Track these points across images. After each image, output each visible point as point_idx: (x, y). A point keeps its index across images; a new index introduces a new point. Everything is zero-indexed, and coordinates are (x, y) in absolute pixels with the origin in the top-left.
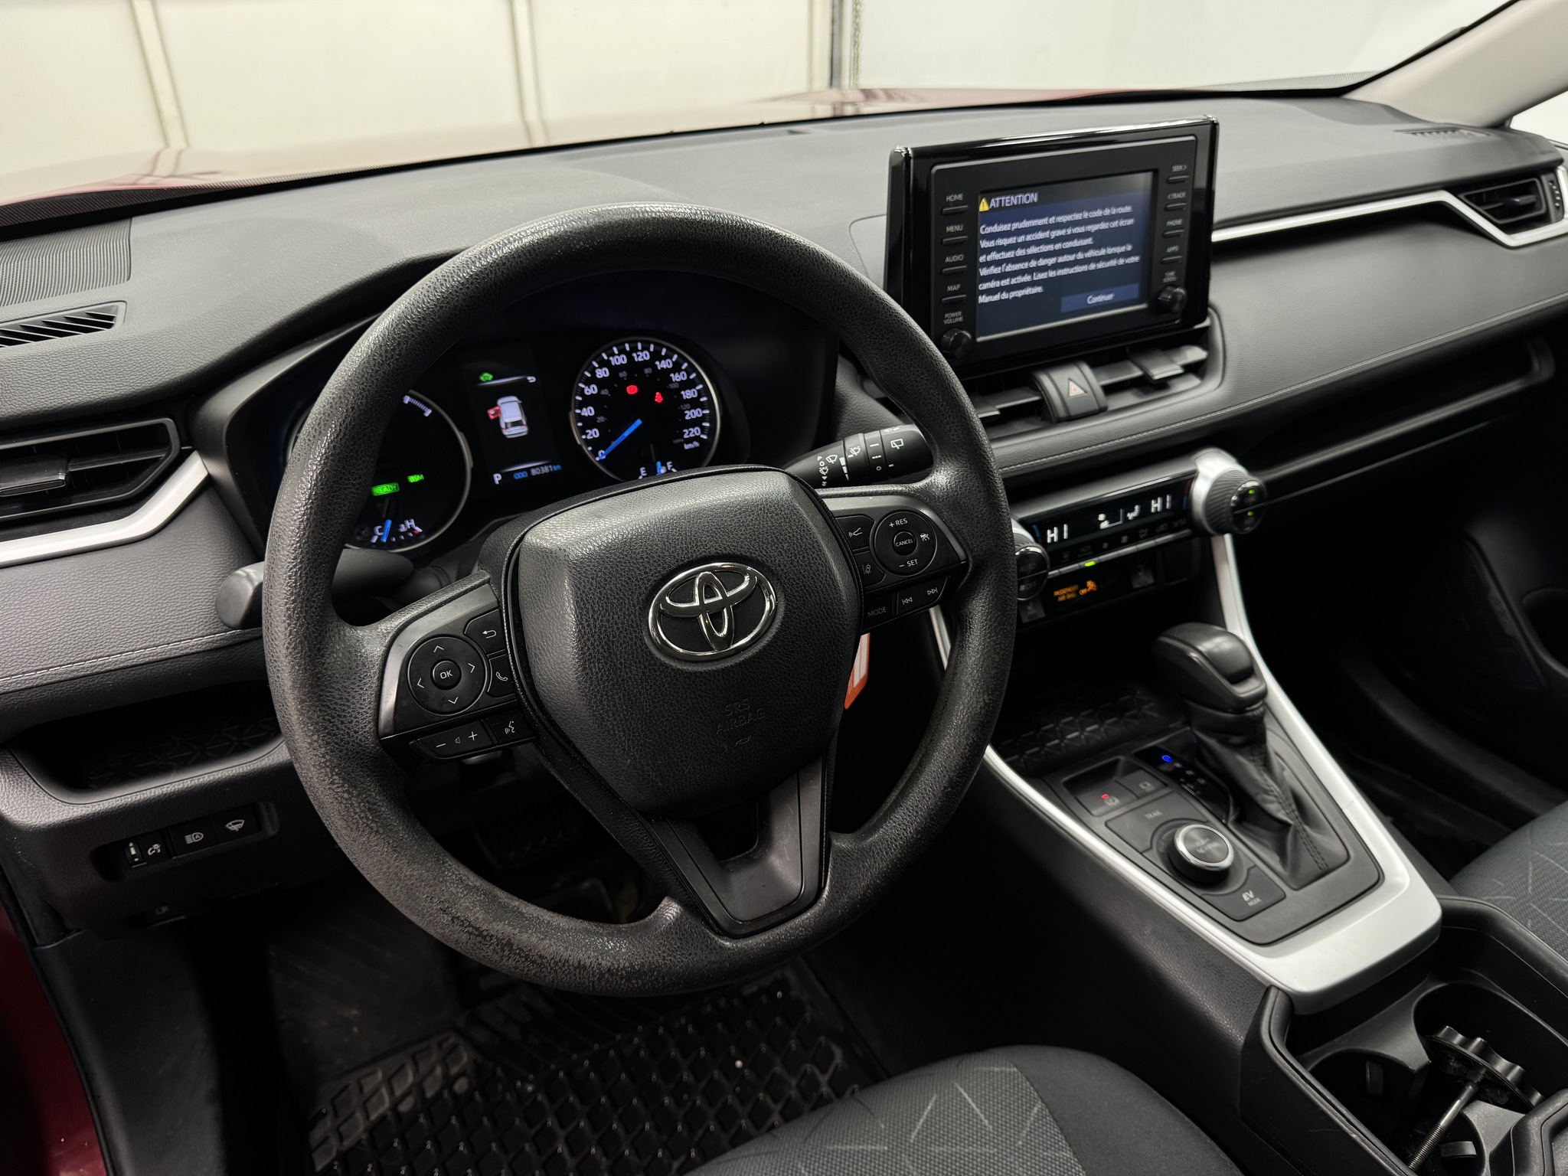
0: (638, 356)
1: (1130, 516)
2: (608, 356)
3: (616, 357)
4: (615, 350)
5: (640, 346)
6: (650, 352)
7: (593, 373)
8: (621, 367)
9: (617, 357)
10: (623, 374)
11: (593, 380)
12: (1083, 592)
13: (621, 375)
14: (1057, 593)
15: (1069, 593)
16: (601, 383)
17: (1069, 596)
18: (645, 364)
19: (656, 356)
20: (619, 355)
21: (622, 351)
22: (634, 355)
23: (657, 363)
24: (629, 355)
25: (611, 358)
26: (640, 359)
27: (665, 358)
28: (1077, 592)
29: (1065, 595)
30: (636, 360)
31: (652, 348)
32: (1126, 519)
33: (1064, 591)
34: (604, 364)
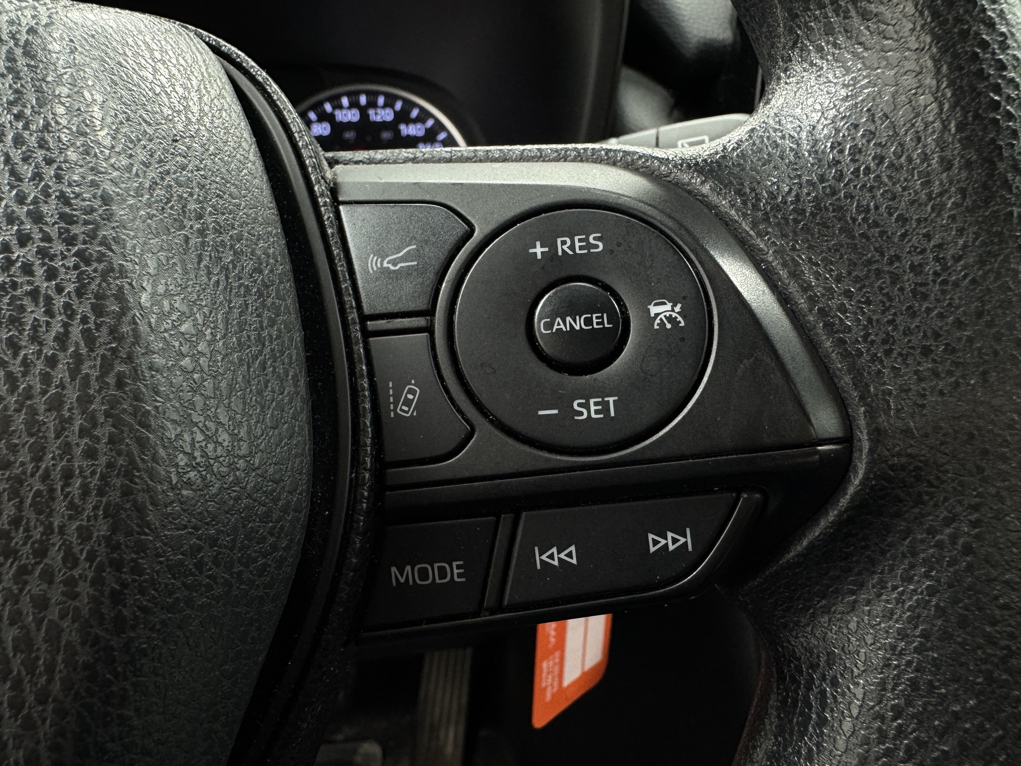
0: (376, 114)
2: (334, 108)
3: (344, 112)
4: (345, 101)
5: (381, 100)
6: (395, 112)
8: (349, 125)
9: (347, 111)
10: (349, 135)
13: (347, 134)
18: (384, 125)
19: (403, 117)
20: (349, 108)
21: (354, 104)
22: (371, 112)
23: (402, 127)
24: (363, 111)
25: (337, 112)
26: (378, 119)
27: (415, 121)
30: (373, 118)
31: (398, 105)
34: (324, 117)
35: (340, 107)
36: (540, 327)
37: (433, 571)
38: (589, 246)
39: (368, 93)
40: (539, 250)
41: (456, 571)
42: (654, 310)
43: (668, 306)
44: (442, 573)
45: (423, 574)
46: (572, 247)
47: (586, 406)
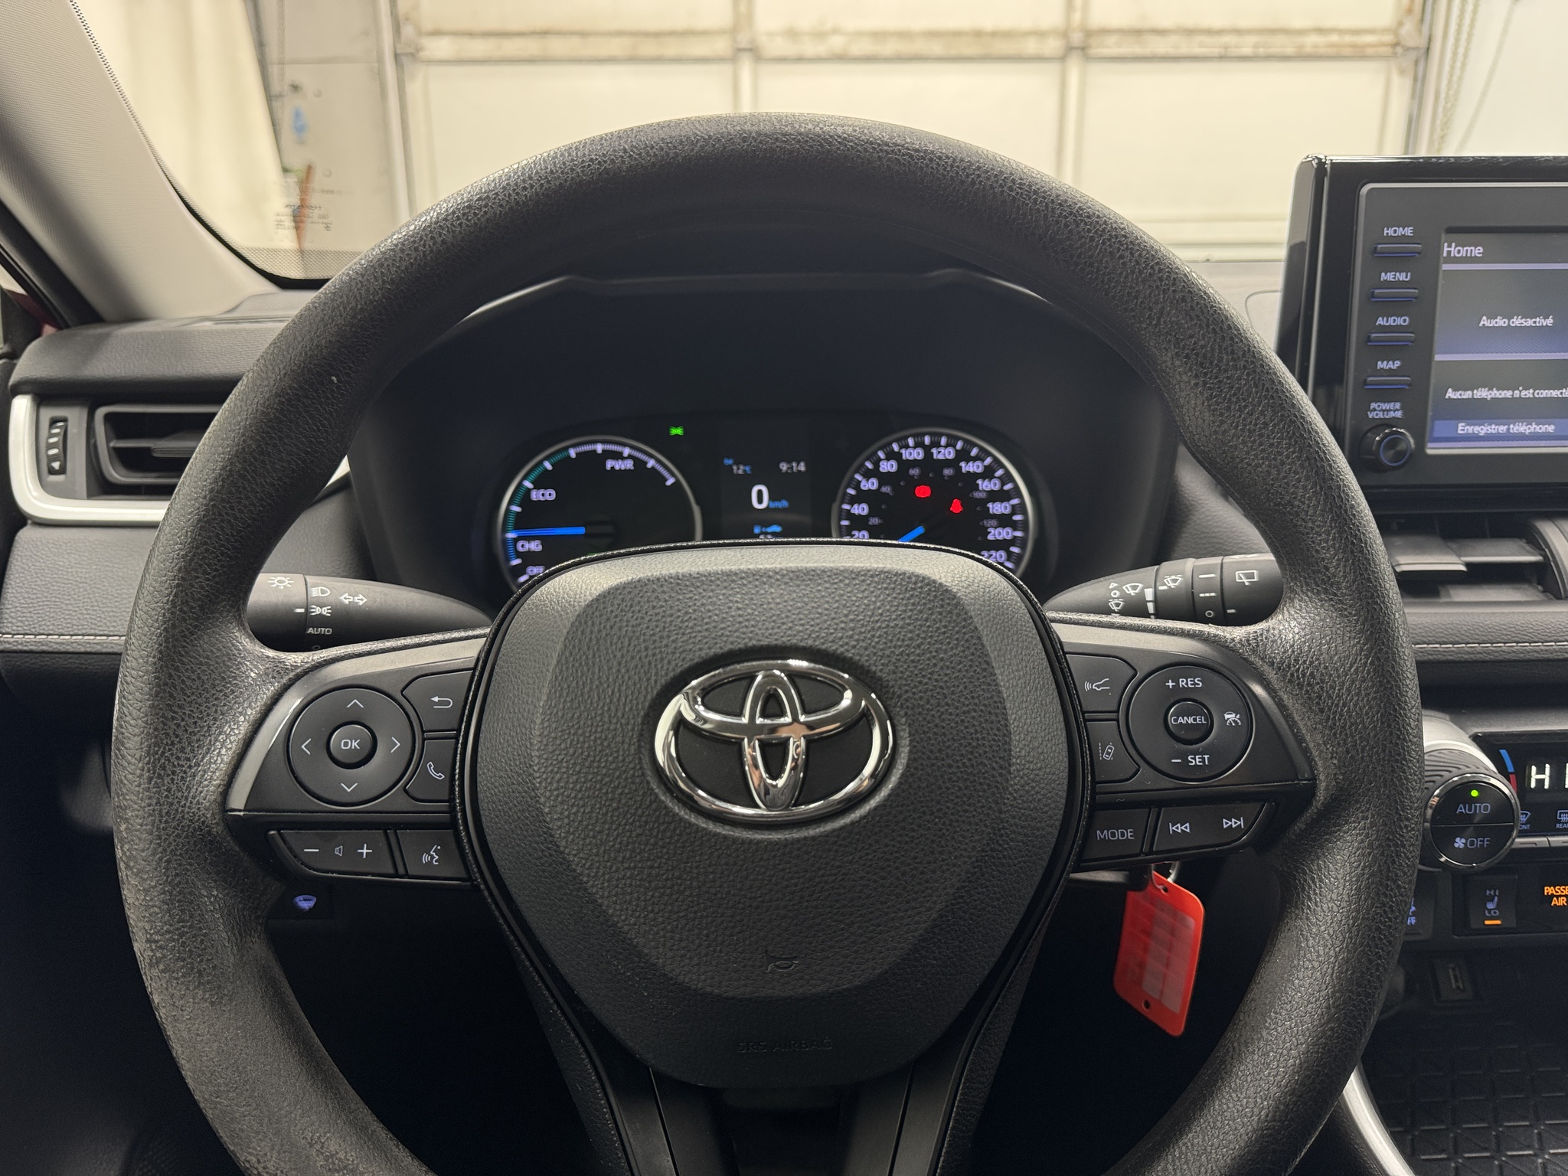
0: (939, 452)
2: (901, 448)
3: (910, 451)
4: (911, 442)
5: (943, 441)
6: (957, 451)
7: (877, 464)
8: (914, 463)
11: (874, 473)
13: (912, 472)
14: (1549, 890)
16: (884, 478)
18: (946, 463)
19: (963, 455)
20: (915, 447)
21: (919, 444)
22: (934, 451)
23: (963, 464)
24: (927, 450)
25: (903, 451)
26: (941, 457)
27: (975, 459)
30: (935, 457)
31: (959, 445)
34: (892, 456)
35: (907, 447)
36: (1172, 721)
37: (1118, 833)
38: (1195, 684)
39: (931, 434)
40: (1171, 684)
41: (1129, 834)
42: (1227, 716)
43: (1234, 715)
44: (1123, 834)
45: (1113, 835)
46: (1187, 684)
47: (1194, 759)
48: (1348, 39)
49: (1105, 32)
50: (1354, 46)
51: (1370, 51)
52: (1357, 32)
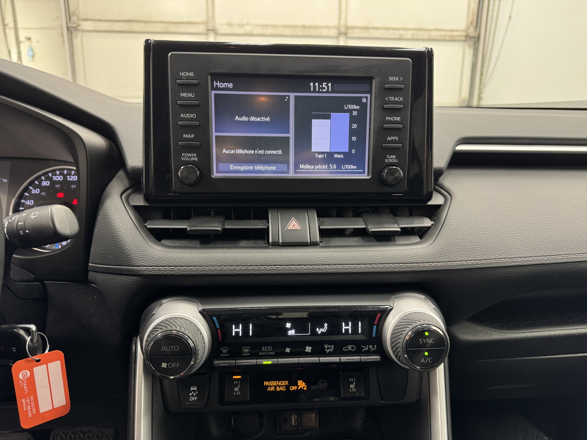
0: (70, 178)
1: (319, 331)
2: (52, 175)
4: (58, 172)
5: (73, 173)
7: (40, 183)
8: (58, 182)
9: (58, 176)
10: (58, 186)
11: (40, 186)
12: (294, 388)
13: (56, 186)
14: (266, 383)
15: (280, 386)
16: (43, 189)
17: (278, 389)
18: (73, 182)
20: (59, 175)
21: (61, 174)
22: (68, 177)
24: (65, 176)
25: (54, 177)
26: (71, 180)
28: (287, 387)
29: (275, 387)
30: (68, 179)
32: (314, 333)
33: (275, 383)
34: (48, 179)
35: (56, 175)
39: (67, 169)
48: (448, 33)
49: (354, 28)
50: (450, 36)
51: (457, 38)
52: (452, 31)
